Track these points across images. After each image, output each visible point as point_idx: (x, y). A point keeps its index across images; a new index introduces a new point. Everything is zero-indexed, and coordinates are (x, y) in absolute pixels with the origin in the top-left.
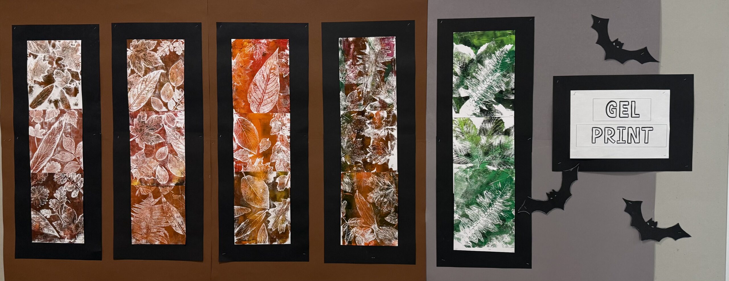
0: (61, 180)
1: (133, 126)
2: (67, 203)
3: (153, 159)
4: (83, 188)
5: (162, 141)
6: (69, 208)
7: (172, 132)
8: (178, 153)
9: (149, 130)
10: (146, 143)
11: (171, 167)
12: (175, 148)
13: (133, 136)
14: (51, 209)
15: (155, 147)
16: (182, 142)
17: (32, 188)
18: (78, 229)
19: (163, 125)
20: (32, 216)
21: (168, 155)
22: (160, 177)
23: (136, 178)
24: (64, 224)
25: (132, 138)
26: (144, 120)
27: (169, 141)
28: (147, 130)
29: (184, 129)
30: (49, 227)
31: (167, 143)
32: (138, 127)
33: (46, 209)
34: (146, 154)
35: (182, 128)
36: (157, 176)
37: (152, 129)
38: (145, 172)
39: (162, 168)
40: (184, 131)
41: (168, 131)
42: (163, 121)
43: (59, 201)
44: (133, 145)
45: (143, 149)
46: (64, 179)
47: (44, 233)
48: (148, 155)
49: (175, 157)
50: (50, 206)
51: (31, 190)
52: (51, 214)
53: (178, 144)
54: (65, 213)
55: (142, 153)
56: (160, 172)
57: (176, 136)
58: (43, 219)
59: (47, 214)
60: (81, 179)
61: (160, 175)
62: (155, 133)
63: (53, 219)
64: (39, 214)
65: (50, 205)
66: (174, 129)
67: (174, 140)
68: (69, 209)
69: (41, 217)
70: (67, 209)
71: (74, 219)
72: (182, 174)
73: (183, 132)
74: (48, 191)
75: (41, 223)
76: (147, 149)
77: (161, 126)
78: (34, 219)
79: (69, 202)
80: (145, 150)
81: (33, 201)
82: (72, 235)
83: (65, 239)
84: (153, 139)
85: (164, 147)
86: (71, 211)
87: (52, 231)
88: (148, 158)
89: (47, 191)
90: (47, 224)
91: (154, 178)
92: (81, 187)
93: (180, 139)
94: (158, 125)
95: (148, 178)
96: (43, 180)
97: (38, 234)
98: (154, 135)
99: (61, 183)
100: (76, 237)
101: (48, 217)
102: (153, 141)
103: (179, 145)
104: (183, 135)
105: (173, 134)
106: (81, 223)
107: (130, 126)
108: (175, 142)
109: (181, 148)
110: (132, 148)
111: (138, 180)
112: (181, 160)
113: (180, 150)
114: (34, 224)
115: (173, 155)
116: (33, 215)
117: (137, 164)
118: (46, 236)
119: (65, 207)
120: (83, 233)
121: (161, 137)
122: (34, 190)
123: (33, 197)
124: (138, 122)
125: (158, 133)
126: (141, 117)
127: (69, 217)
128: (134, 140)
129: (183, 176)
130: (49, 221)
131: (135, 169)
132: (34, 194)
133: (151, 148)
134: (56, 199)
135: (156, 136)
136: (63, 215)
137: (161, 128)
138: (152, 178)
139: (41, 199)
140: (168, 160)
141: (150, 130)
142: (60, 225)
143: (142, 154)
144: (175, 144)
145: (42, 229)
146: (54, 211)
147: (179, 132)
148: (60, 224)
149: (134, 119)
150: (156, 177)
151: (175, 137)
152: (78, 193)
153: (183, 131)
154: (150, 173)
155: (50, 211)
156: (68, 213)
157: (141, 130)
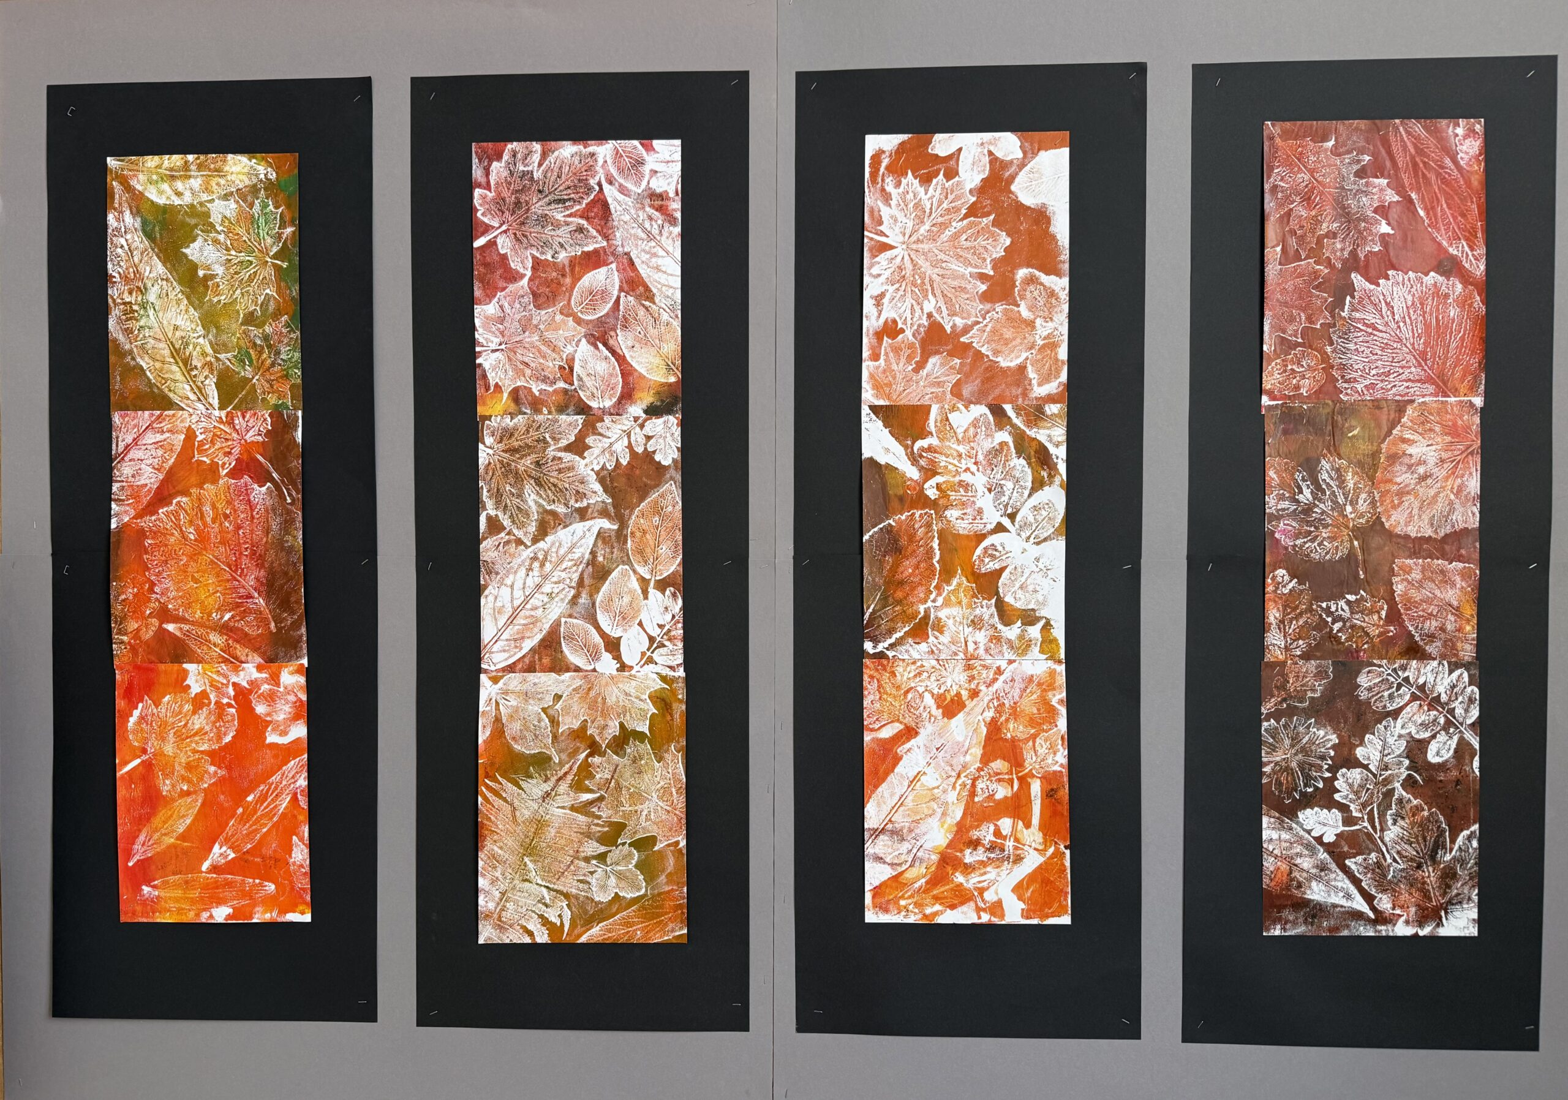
0: (1386, 694)
1: (490, 190)
2: (1409, 784)
3: (561, 313)
4: (1479, 726)
5: (597, 246)
6: (1415, 802)
7: (633, 211)
8: (655, 290)
9: (549, 204)
10: (538, 255)
11: (630, 344)
12: (643, 270)
13: (487, 228)
14: (1343, 808)
15: (567, 270)
16: (670, 249)
17: (1265, 724)
18: (1449, 887)
19: (600, 184)
20: (1266, 834)
21: (618, 298)
22: (589, 382)
23: (497, 385)
24: (1395, 868)
25: (483, 234)
26: (530, 168)
27: (623, 246)
28: (540, 203)
29: (679, 198)
30: (1334, 875)
31: (613, 254)
32: (506, 194)
33: (1322, 807)
34: (535, 295)
35: (672, 194)
36: (580, 379)
37: (559, 201)
38: (532, 365)
39: (597, 347)
40: (679, 207)
41: (618, 207)
42: (601, 171)
43: (1375, 775)
44: (488, 260)
45: (523, 276)
46: (1398, 689)
47: (1310, 901)
48: (542, 300)
49: (643, 305)
50: (1337, 797)
51: (1260, 735)
52: (1342, 828)
53: (655, 255)
54: (1401, 822)
55: (521, 292)
56: (589, 365)
57: (647, 225)
58: (1307, 846)
59: (1325, 829)
60: (1469, 689)
61: (589, 375)
62: (570, 216)
63: (1350, 847)
64: (1291, 829)
65: (1339, 791)
66: (639, 198)
67: (640, 242)
68: (1419, 809)
69: (1300, 840)
70: (1408, 807)
71: (1438, 845)
72: (669, 369)
73: (675, 210)
74: (1334, 739)
75: (1298, 861)
76: (540, 277)
77: (590, 189)
78: (1271, 848)
79: (1416, 781)
80: (530, 280)
81: (1269, 776)
82: (1427, 908)
83: (1394, 925)
84: (561, 240)
85: (603, 270)
86: (1426, 813)
87: (1341, 894)
88: (543, 312)
89: (1326, 737)
90: (1323, 867)
91: (567, 386)
92: (1469, 721)
93: (664, 238)
94: (581, 184)
95: (544, 387)
96: (1309, 694)
97: (1285, 907)
98: (567, 224)
99: (1385, 706)
100: (1440, 918)
101: (1329, 838)
102: (562, 246)
103: (660, 261)
104: (672, 221)
105: (635, 220)
106: (1462, 862)
107: (477, 192)
108: (644, 250)
109: (665, 272)
110: (485, 274)
111: (505, 395)
112: (665, 317)
113: (663, 278)
114: (1269, 864)
115: (638, 297)
116: (1270, 831)
117: (502, 333)
118: (1316, 911)
119: (1400, 801)
120: (1470, 899)
121: (591, 229)
122: (1273, 734)
123: (1271, 760)
124: (506, 173)
125: (581, 217)
126: (519, 156)
127: (1417, 837)
128: (492, 243)
129: (672, 379)
130: (1331, 853)
131: (494, 351)
132: (1273, 749)
133: (554, 274)
134: (1366, 767)
135: (572, 228)
136: (1393, 833)
137: (592, 197)
138: (561, 385)
139: (1302, 770)
140: (617, 319)
141: (553, 206)
142: (1379, 869)
143: (523, 296)
144: (645, 257)
145: (1300, 886)
146: (1355, 814)
147: (660, 209)
148: (1378, 865)
149: (490, 165)
150: (576, 382)
151: (644, 230)
152: (1454, 746)
153: (676, 206)
154: (552, 365)
155: (1336, 815)
156: (1413, 824)
157: (518, 204)
